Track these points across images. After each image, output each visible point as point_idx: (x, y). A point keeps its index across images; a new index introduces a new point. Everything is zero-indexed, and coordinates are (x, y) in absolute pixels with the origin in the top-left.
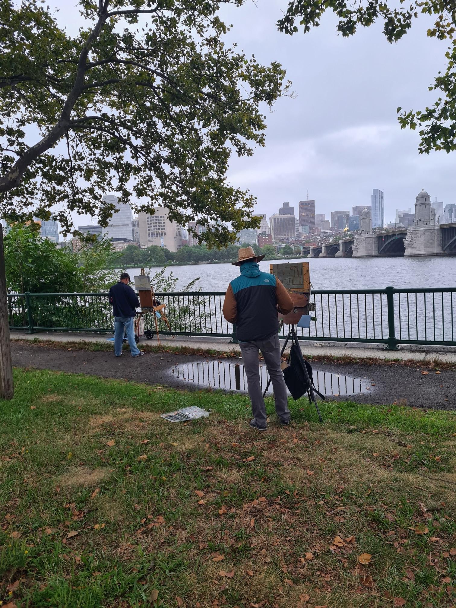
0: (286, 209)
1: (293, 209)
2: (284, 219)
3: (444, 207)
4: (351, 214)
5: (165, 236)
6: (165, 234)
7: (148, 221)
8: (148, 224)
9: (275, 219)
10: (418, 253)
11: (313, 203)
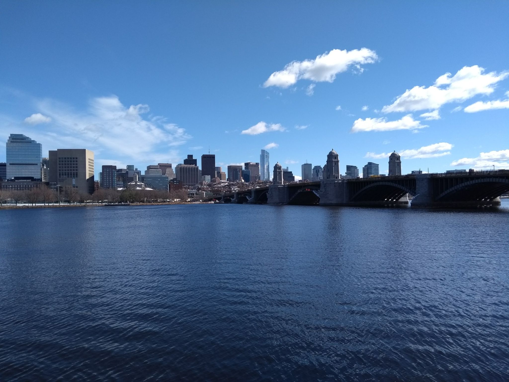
0: (190, 160)
1: (196, 160)
2: (189, 168)
3: (313, 168)
4: (243, 168)
5: (77, 177)
6: (77, 175)
7: (60, 161)
8: (60, 164)
9: (181, 168)
10: (330, 202)
11: (214, 157)
